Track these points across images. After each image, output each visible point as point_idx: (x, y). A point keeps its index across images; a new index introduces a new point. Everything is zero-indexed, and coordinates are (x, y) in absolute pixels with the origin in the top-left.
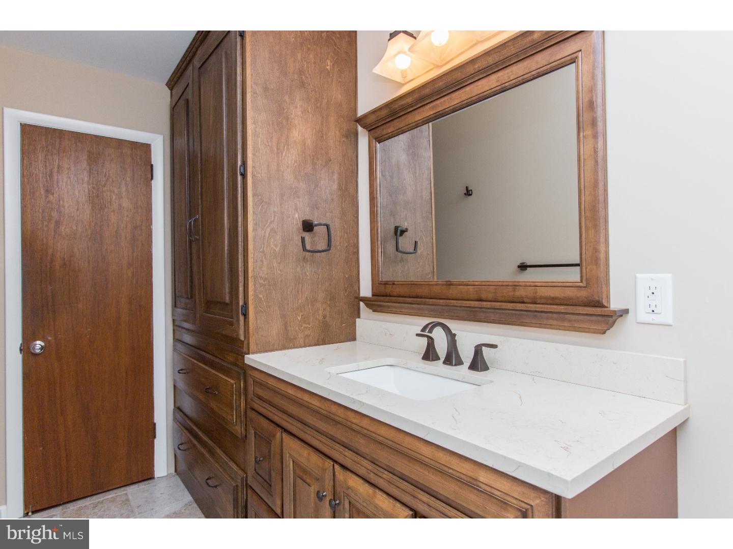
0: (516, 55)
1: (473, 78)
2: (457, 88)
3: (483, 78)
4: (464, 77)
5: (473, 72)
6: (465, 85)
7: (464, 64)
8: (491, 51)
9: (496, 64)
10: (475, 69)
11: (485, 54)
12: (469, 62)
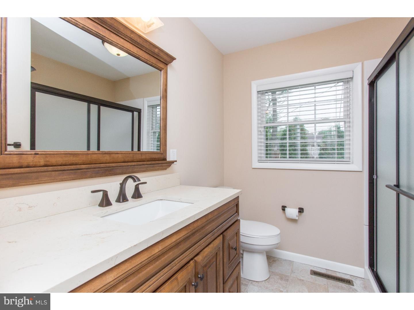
0: (147, 49)
1: (125, 37)
2: (115, 32)
3: (129, 42)
4: (123, 32)
5: (129, 36)
6: (120, 35)
7: (128, 28)
8: (142, 37)
9: (138, 44)
10: (130, 35)
11: (139, 35)
12: (131, 30)
